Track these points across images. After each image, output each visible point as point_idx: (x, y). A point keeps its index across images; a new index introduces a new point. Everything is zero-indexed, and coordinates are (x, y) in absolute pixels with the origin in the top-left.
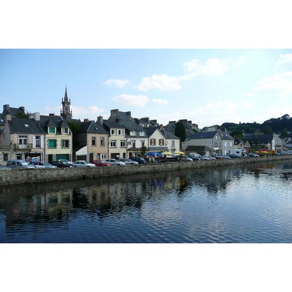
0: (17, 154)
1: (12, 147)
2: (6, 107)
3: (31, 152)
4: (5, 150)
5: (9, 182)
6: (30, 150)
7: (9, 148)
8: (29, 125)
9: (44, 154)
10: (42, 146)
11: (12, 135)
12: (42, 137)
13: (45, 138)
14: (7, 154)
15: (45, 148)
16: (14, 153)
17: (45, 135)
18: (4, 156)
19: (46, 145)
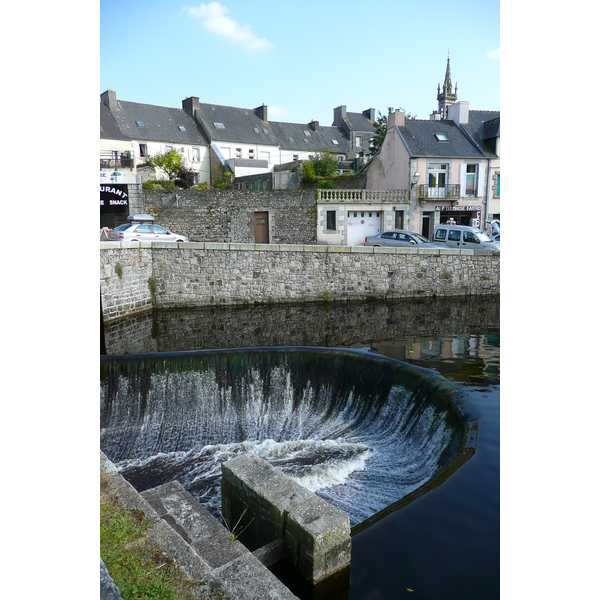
0: (425, 213)
1: (414, 194)
2: (340, 112)
3: (455, 209)
4: (398, 203)
5: (466, 288)
6: (452, 202)
7: (407, 197)
8: (446, 134)
9: (482, 213)
10: (481, 193)
11: (414, 163)
12: (482, 166)
13: (488, 169)
14: (402, 212)
15: (486, 197)
16: (418, 209)
17: (489, 160)
18: (396, 216)
19: (490, 188)
